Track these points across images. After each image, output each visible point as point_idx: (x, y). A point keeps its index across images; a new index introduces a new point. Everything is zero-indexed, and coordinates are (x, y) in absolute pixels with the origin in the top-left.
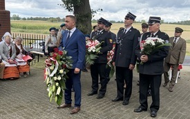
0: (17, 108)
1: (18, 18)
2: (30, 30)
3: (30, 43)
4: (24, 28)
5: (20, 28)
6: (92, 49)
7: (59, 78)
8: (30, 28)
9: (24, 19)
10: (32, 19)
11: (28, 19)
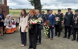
0: (13, 45)
1: (11, 9)
2: (16, 14)
3: (17, 19)
4: (14, 13)
5: (12, 13)
6: (57, 20)
7: (48, 29)
8: (16, 13)
9: (14, 9)
10: (17, 9)
11: (16, 9)
